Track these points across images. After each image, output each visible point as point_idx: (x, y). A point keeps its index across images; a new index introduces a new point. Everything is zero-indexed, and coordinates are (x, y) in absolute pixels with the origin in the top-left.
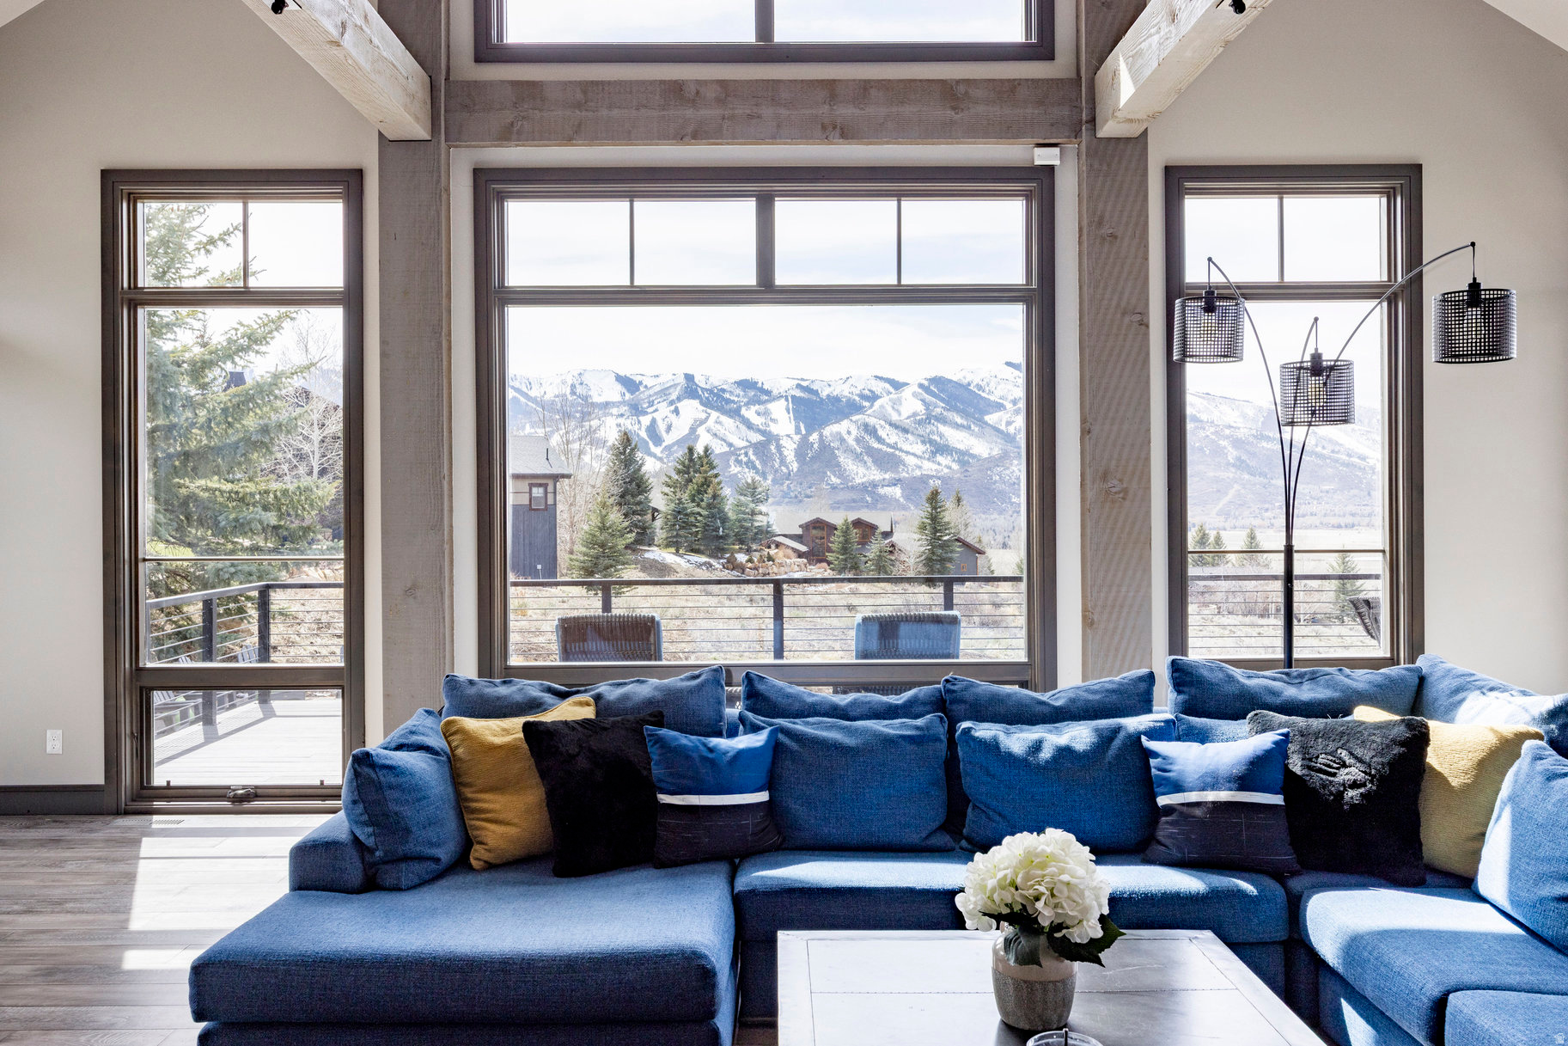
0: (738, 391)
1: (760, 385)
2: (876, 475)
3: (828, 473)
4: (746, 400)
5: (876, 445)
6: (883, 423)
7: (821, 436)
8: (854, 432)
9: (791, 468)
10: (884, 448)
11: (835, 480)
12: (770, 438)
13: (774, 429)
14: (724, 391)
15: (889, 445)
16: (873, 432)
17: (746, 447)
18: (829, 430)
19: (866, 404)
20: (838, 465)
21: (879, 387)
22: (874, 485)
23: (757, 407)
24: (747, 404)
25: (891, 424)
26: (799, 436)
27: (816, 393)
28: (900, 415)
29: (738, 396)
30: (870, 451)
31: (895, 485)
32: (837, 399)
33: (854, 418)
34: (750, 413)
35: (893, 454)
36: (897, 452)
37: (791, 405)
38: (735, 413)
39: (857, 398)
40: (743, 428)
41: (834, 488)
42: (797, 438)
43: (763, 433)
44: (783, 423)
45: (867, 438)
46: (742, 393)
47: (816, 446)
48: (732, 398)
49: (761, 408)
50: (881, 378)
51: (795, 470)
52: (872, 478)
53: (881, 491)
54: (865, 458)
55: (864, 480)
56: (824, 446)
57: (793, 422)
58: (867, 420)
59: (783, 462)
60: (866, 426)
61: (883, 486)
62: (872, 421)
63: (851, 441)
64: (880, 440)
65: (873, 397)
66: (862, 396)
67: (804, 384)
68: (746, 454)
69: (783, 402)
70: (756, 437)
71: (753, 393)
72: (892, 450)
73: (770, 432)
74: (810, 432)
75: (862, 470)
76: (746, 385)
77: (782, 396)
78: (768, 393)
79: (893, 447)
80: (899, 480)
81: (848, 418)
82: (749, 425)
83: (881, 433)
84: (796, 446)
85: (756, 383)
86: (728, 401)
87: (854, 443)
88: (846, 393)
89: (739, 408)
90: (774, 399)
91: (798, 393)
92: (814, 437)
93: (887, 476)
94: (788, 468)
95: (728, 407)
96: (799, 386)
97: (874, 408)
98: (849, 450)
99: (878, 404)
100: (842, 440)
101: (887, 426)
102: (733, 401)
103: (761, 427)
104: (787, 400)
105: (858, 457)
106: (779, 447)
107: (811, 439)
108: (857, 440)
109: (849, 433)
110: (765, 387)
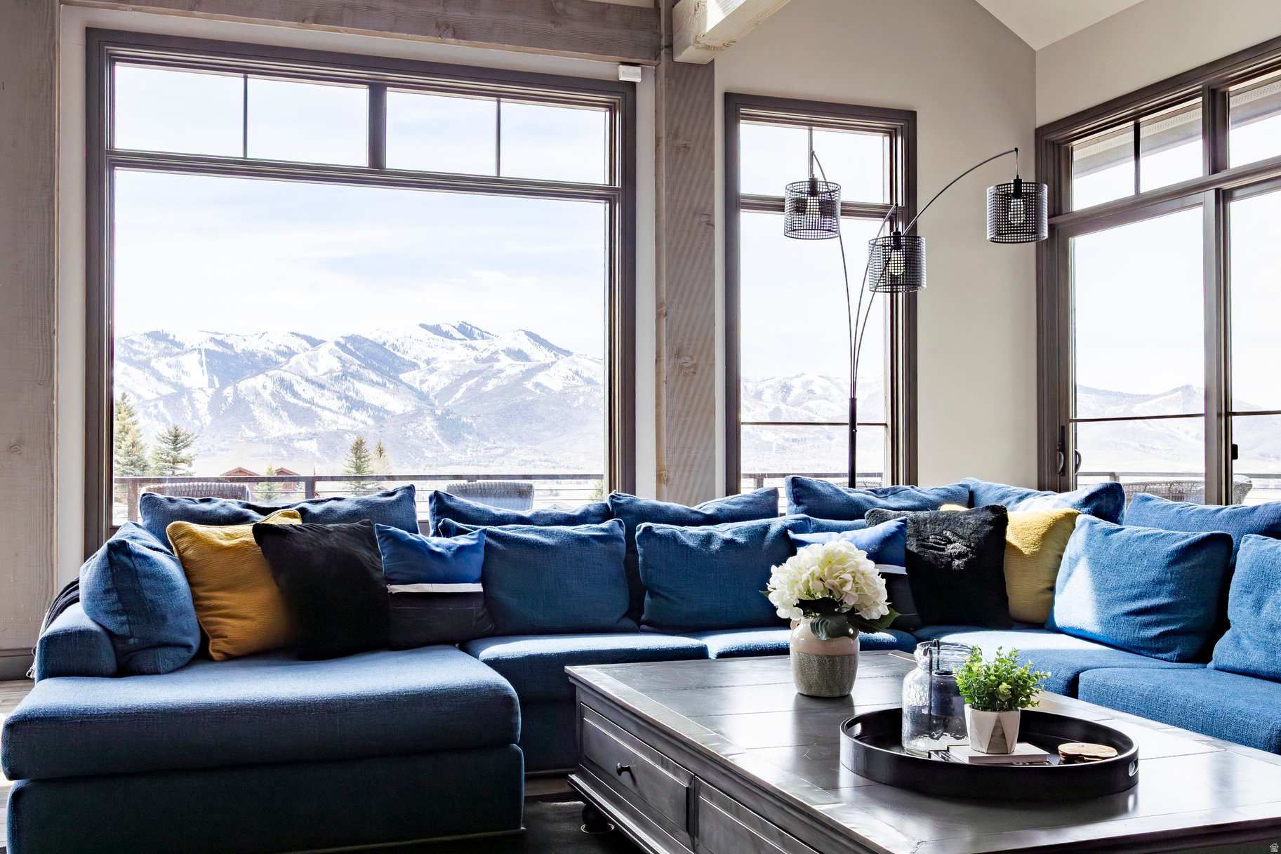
0: (149, 343)
1: (171, 337)
2: (291, 429)
3: (243, 427)
4: (156, 352)
5: (292, 400)
6: (299, 378)
7: (236, 389)
8: (270, 386)
9: (204, 422)
10: (300, 403)
11: (250, 434)
12: (182, 391)
13: (186, 382)
14: (132, 342)
15: (305, 401)
16: (289, 387)
17: (156, 399)
18: (245, 385)
19: (282, 359)
20: (253, 419)
21: (295, 343)
22: (291, 440)
23: (168, 359)
24: (157, 356)
25: (307, 380)
26: (213, 390)
27: (230, 347)
28: (316, 371)
29: (148, 348)
30: (286, 406)
31: (311, 439)
32: (253, 354)
33: (270, 373)
34: (161, 365)
35: (309, 410)
36: (313, 407)
37: (204, 359)
38: (145, 365)
39: (273, 354)
40: (153, 380)
41: (249, 441)
42: (211, 391)
43: (175, 385)
44: (196, 376)
45: (283, 392)
46: (152, 345)
47: (230, 400)
48: (141, 349)
49: (173, 360)
50: (298, 335)
51: (208, 423)
52: (287, 432)
53: (297, 445)
54: (281, 412)
55: (280, 434)
56: (239, 400)
57: (206, 376)
58: (283, 375)
59: (195, 415)
60: (282, 381)
61: (298, 440)
62: (288, 376)
63: (266, 395)
64: (295, 394)
65: (290, 354)
66: (279, 352)
67: (219, 338)
68: (156, 406)
69: (196, 355)
70: (167, 390)
71: (164, 345)
72: (308, 405)
73: (182, 385)
74: (223, 386)
75: (277, 424)
76: (157, 336)
77: (195, 349)
78: (180, 345)
79: (309, 403)
80: (315, 434)
81: (263, 372)
82: (160, 378)
83: (296, 388)
84: (209, 399)
85: (167, 335)
86: (136, 353)
87: (270, 398)
88: (262, 348)
89: (150, 359)
90: (186, 352)
91: (212, 347)
92: (229, 391)
93: (303, 430)
94: (201, 421)
95: (136, 358)
96: (213, 340)
97: (290, 364)
98: (263, 404)
99: (294, 360)
100: (257, 394)
101: (303, 382)
102: (142, 353)
103: (172, 380)
104: (200, 351)
105: (273, 411)
106: (191, 400)
107: (225, 392)
108: (273, 395)
109: (264, 387)
110: (177, 339)
